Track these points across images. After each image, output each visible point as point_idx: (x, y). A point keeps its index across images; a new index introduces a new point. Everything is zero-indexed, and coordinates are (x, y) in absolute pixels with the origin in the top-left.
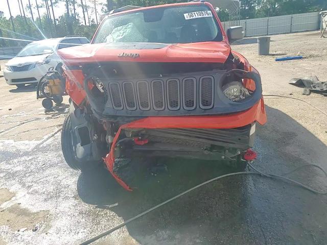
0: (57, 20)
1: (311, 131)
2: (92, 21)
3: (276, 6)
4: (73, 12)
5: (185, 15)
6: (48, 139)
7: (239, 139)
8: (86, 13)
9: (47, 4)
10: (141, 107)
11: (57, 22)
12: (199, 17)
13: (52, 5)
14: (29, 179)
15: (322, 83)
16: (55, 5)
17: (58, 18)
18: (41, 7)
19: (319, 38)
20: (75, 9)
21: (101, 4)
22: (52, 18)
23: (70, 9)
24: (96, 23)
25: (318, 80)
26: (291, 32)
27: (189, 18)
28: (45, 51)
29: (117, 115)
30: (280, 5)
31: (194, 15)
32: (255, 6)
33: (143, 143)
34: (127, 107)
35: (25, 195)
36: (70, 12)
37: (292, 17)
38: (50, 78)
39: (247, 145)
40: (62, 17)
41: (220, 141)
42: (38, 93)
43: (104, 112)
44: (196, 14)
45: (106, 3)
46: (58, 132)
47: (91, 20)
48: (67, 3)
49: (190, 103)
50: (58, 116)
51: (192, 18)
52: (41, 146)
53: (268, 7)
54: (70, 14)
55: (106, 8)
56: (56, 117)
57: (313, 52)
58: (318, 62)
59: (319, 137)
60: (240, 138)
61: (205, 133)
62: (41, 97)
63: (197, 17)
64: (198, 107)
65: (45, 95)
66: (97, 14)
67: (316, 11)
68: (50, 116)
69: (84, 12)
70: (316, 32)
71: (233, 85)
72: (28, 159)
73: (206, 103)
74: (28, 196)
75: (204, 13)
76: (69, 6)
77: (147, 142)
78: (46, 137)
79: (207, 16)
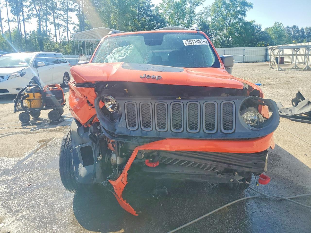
0: (28, 34)
1: (291, 153)
2: (64, 39)
3: (230, 39)
4: (45, 28)
5: (184, 41)
6: (29, 156)
7: (255, 164)
8: (57, 31)
9: (19, 18)
10: (157, 128)
11: (28, 36)
12: (197, 44)
13: (23, 20)
14: (15, 202)
15: (287, 109)
16: (27, 21)
17: (29, 32)
18: (13, 21)
19: (268, 68)
20: (47, 26)
21: (73, 23)
22: (23, 33)
23: (42, 25)
24: (67, 41)
25: (283, 106)
26: (244, 62)
27: (188, 45)
28: (20, 63)
29: (131, 135)
30: (233, 38)
31: (192, 42)
32: (213, 38)
33: (155, 165)
34: (142, 128)
35: (13, 222)
36: (41, 29)
37: (244, 50)
38: (31, 91)
39: (262, 169)
40: (33, 32)
41: (236, 165)
42: (15, 106)
43: (117, 131)
44: (194, 42)
45: (78, 23)
46: (40, 148)
47: (63, 37)
48: (40, 20)
49: (210, 127)
50: (37, 131)
51: (190, 44)
52: (24, 163)
53: (223, 39)
54: (42, 30)
55: (77, 27)
56: (35, 132)
57: (268, 81)
58: (276, 90)
59: (301, 160)
60: (256, 162)
61: (222, 157)
62: (19, 110)
63: (195, 44)
64: (219, 131)
65: (24, 108)
66: (69, 32)
67: (263, 46)
68: (29, 130)
69: (55, 29)
70: (264, 63)
71: (250, 110)
72: (10, 178)
73: (226, 127)
74: (16, 223)
75: (201, 41)
76: (41, 23)
77: (158, 164)
78: (27, 154)
79: (203, 44)
